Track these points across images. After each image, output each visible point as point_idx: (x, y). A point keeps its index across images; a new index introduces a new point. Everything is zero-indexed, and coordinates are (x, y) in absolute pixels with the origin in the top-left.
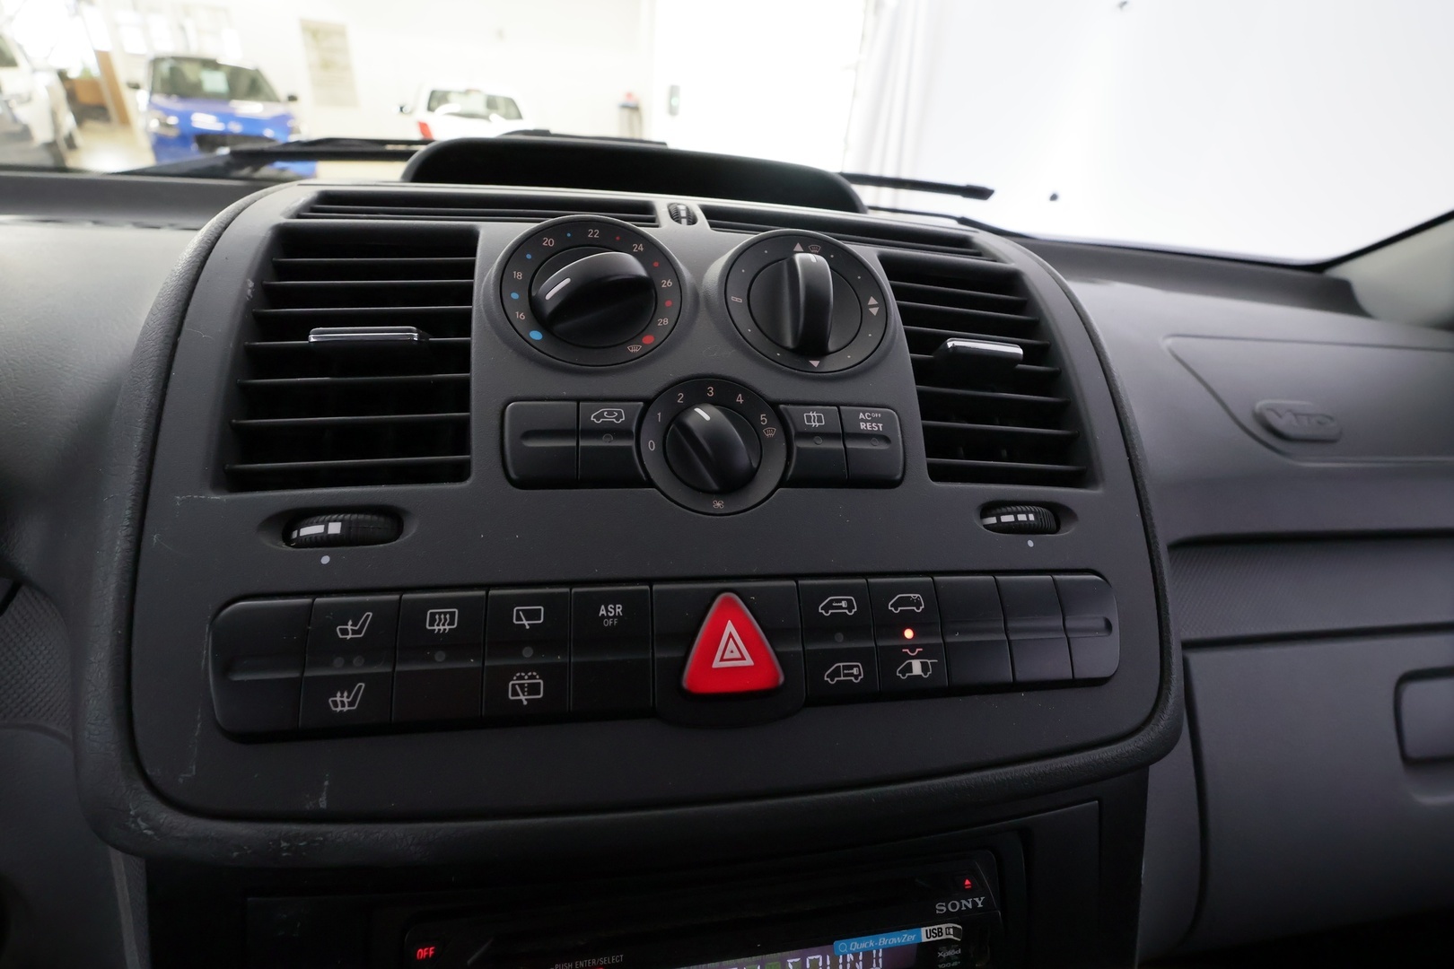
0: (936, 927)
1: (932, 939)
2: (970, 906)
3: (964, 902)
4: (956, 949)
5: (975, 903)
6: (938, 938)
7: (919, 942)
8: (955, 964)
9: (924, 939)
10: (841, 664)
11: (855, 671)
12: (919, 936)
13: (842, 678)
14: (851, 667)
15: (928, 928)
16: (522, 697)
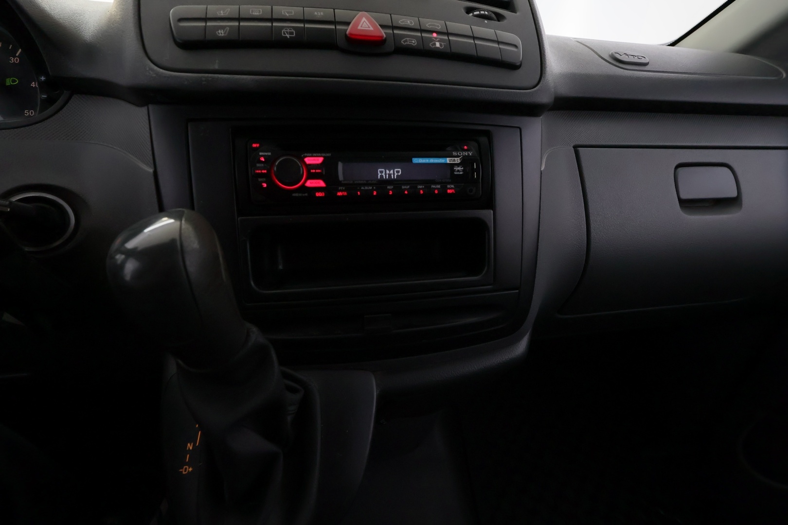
0: (453, 158)
1: (451, 162)
2: (467, 154)
3: (464, 153)
4: (461, 167)
5: (468, 154)
6: (453, 162)
7: (445, 162)
8: (461, 173)
9: (448, 162)
10: (408, 39)
11: (413, 42)
12: (446, 161)
13: (408, 43)
14: (412, 40)
15: (450, 158)
16: (287, 35)
